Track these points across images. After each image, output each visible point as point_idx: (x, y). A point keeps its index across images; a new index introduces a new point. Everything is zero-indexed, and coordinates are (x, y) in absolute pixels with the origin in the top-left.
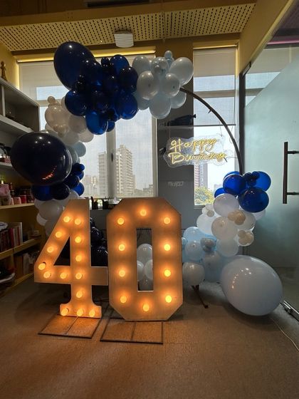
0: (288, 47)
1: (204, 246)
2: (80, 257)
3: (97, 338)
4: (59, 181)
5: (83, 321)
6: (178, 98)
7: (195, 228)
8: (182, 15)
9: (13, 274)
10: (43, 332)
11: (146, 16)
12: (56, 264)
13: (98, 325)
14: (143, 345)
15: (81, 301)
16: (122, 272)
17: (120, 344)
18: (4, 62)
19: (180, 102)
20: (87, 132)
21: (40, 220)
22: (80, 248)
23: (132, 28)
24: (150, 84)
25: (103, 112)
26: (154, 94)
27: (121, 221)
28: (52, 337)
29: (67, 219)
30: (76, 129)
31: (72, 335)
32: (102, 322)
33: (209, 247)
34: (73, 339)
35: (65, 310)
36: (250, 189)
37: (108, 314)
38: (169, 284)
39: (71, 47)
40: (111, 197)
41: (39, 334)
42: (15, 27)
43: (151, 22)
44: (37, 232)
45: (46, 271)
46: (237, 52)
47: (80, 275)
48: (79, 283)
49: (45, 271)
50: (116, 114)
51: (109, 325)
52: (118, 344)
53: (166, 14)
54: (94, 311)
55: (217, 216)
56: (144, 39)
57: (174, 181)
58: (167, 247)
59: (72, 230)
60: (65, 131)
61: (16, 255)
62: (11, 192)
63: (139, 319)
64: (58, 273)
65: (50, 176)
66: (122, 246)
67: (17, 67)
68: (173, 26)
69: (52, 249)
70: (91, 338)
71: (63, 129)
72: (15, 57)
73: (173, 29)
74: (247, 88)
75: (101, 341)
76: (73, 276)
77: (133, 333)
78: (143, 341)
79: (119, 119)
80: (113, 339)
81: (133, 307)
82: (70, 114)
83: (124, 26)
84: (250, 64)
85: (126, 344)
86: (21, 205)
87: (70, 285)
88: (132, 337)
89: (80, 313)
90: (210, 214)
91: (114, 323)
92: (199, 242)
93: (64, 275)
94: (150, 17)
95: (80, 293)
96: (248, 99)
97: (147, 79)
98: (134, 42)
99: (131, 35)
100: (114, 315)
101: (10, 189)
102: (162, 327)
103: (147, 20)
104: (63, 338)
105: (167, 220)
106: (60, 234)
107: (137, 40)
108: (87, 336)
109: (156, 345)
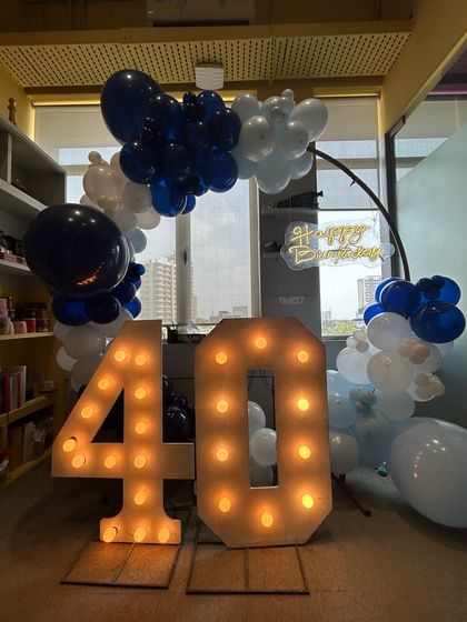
0: (453, 99)
1: (358, 403)
2: (143, 426)
3: (178, 587)
4: (103, 290)
5: (145, 552)
6: (301, 163)
7: (334, 372)
8: (302, 43)
9: (6, 463)
10: (69, 579)
11: (247, 41)
12: (96, 440)
13: (177, 558)
14: (273, 598)
15: (143, 511)
16: (222, 453)
17: (227, 598)
18: (15, 98)
19: (302, 170)
20: (150, 212)
21: (64, 360)
22: (143, 408)
23: (224, 59)
24: (262, 135)
25: (181, 179)
26: (266, 152)
27: (222, 357)
28: (89, 589)
29: (121, 355)
30: (135, 206)
31: (129, 582)
32: (183, 551)
33: (365, 404)
34: (132, 591)
35: (110, 531)
36: (429, 305)
37: (191, 534)
38: (305, 472)
39: (129, 77)
40: (182, 323)
41: (62, 583)
42: (35, 48)
43: (253, 52)
44: (50, 384)
45: (76, 453)
46: (379, 104)
47: (142, 459)
48: (141, 476)
49: (73, 453)
50: (201, 183)
51: (197, 558)
52: (222, 597)
53: (279, 40)
54: (168, 531)
55: (373, 350)
56: (240, 79)
57: (287, 296)
58: (302, 404)
59: (128, 376)
60: (118, 207)
61: (12, 426)
62: (10, 313)
63: (253, 543)
64: (98, 458)
65: (91, 280)
66: (222, 404)
67: (33, 112)
68: (286, 60)
69: (90, 412)
70: (166, 588)
71: (114, 203)
72: (29, 96)
73: (286, 64)
74: (397, 155)
75: (188, 593)
76: (128, 463)
77: (246, 571)
78: (270, 589)
79: (206, 191)
80: (211, 589)
81: (241, 519)
82: (128, 180)
83: (212, 55)
84: (404, 119)
85: (237, 597)
86: (26, 335)
87: (121, 480)
88: (247, 582)
89: (140, 535)
90: (362, 347)
91: (206, 554)
92: (348, 397)
93: (112, 460)
94: (253, 44)
95: (141, 496)
96: (400, 173)
97: (257, 127)
98: (225, 83)
99: (221, 71)
100: (203, 536)
101: (8, 307)
102: (299, 559)
103: (247, 49)
104: (110, 590)
105: (302, 355)
106: (106, 384)
107: (229, 79)
108: (159, 583)
109: (297, 598)
